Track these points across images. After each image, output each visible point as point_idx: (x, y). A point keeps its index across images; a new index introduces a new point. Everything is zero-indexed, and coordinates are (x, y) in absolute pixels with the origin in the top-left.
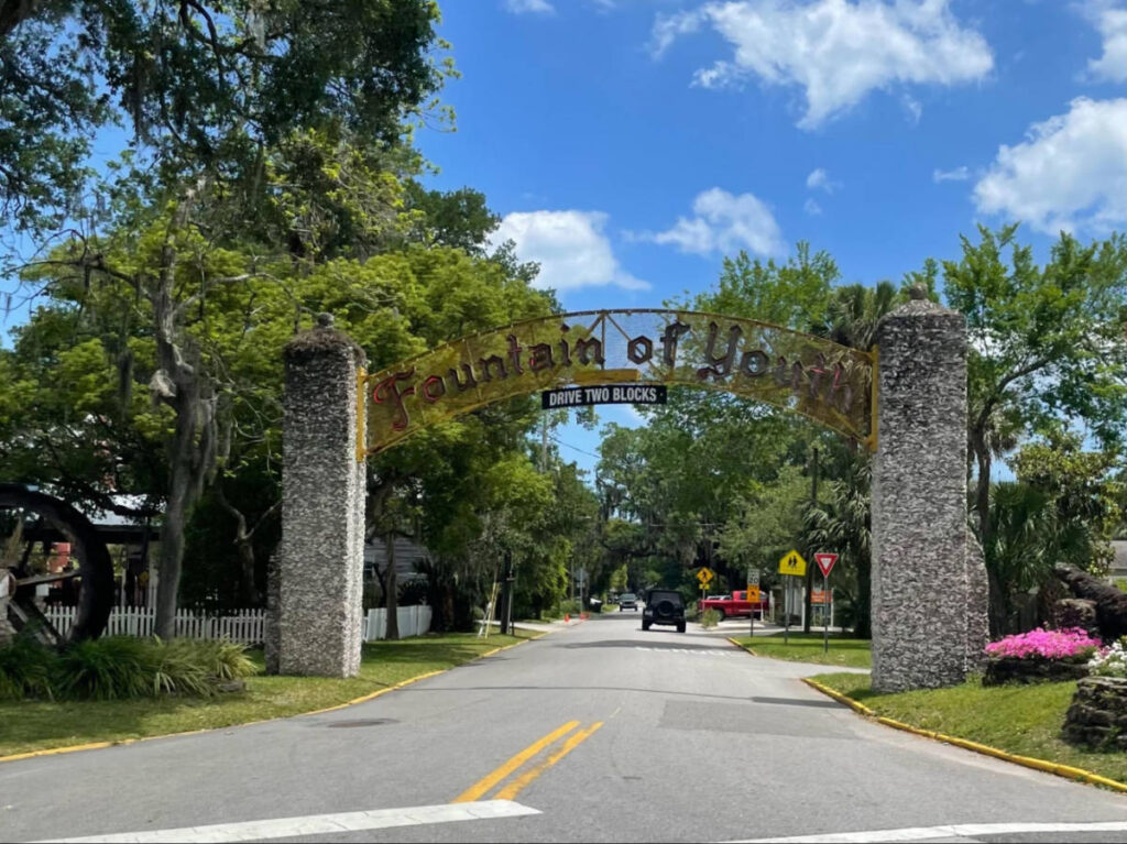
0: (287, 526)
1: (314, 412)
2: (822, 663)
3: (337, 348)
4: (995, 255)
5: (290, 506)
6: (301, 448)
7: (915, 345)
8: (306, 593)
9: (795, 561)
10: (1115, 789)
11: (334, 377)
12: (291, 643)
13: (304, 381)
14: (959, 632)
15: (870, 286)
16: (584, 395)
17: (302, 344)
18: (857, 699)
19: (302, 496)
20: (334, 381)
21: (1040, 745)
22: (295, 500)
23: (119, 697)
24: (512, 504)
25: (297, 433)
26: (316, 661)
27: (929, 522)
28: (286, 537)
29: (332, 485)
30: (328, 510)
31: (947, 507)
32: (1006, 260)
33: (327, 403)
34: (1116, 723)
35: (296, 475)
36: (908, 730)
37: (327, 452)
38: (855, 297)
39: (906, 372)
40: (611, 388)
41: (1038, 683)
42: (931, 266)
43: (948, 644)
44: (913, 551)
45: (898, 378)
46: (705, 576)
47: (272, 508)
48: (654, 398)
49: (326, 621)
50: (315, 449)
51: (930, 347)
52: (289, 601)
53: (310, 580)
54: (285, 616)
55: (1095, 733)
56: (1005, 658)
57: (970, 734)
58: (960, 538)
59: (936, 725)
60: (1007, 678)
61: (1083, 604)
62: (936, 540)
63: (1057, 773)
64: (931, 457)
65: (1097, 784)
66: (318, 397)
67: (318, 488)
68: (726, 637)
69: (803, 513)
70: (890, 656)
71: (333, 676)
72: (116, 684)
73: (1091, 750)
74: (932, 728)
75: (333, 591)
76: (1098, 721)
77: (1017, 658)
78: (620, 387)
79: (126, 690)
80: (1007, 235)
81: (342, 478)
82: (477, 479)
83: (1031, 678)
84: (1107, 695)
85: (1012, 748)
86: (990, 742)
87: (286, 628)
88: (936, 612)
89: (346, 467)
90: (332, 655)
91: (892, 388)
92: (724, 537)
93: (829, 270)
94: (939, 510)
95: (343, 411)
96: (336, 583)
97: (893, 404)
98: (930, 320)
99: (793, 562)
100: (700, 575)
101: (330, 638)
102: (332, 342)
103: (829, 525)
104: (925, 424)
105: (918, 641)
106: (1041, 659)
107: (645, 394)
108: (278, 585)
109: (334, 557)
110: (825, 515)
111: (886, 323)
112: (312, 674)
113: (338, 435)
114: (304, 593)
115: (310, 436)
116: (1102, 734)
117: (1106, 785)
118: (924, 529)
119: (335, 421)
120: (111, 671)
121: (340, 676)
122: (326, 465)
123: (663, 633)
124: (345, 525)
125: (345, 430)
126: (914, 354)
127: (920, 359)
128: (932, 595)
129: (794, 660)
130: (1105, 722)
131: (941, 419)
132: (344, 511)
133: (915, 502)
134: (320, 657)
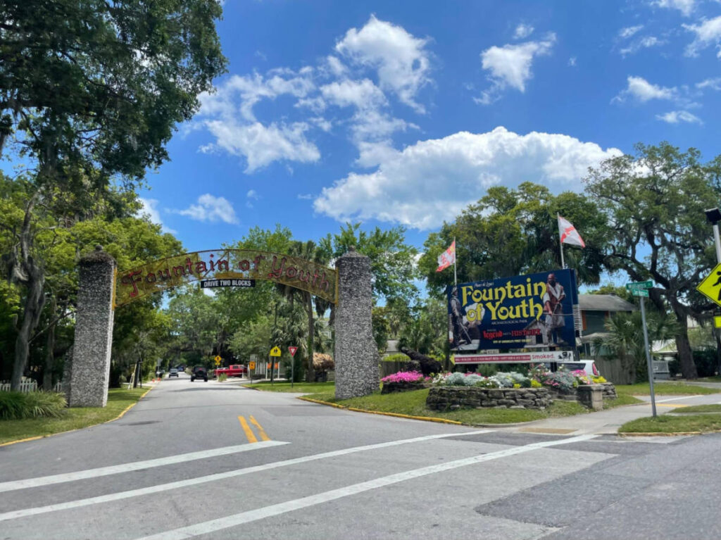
0: (77, 339)
1: (94, 288)
2: (292, 392)
3: (106, 261)
4: (352, 233)
5: (79, 330)
6: (86, 303)
7: (353, 268)
8: (86, 369)
9: (277, 351)
10: (456, 424)
11: (105, 273)
12: (77, 392)
13: (89, 274)
14: (370, 374)
15: (305, 242)
16: (219, 283)
17: (90, 258)
18: (334, 402)
19: (86, 325)
20: (104, 275)
21: (421, 412)
22: (82, 327)
23: (17, 419)
24: (154, 328)
25: (84, 297)
26: (89, 400)
27: (359, 333)
28: (76, 343)
29: (101, 320)
30: (98, 332)
31: (365, 327)
32: (357, 235)
33: (100, 284)
34: (449, 402)
35: (83, 316)
36: (364, 412)
37: (99, 306)
38: (299, 245)
39: (350, 278)
40: (231, 280)
41: (404, 391)
42: (329, 236)
43: (366, 379)
44: (353, 344)
45: (347, 280)
46: (218, 359)
47: (42, 331)
48: (250, 285)
49: (95, 381)
50: (93, 304)
51: (358, 269)
52: (76, 373)
53: (88, 363)
54: (74, 380)
55: (442, 405)
56: (391, 383)
57: (391, 410)
58: (370, 339)
59: (375, 409)
60: (393, 390)
61: (416, 362)
62: (362, 340)
63: (431, 421)
64: (359, 309)
65: (449, 423)
66: (96, 282)
67: (94, 322)
68: (239, 385)
69: (273, 330)
70: (345, 385)
71: (98, 406)
72: (16, 413)
73: (441, 411)
74: (374, 410)
75: (99, 368)
76: (443, 401)
77: (396, 382)
78: (235, 280)
79: (21, 415)
80: (357, 226)
81: (106, 317)
82: (142, 317)
83: (402, 390)
84: (445, 392)
85: (410, 413)
86: (401, 412)
87: (74, 386)
88: (362, 367)
89: (109, 312)
90: (98, 397)
91: (345, 283)
92: (232, 342)
93: (289, 234)
94: (363, 328)
95: (108, 288)
96: (101, 364)
97: (345, 289)
98: (358, 259)
99: (276, 351)
100: (216, 359)
101: (97, 389)
102: (104, 258)
103: (285, 336)
104: (357, 297)
105: (355, 378)
106: (405, 382)
107: (246, 283)
108: (70, 366)
109: (100, 352)
110: (282, 332)
111: (342, 259)
112: (87, 406)
113: (105, 298)
114: (84, 369)
115: (91, 299)
116: (445, 406)
117: (452, 423)
118: (357, 336)
119: (104, 292)
120: (14, 407)
121: (101, 406)
122: (98, 311)
123: (200, 383)
124: (107, 338)
125: (109, 296)
126: (353, 271)
127: (355, 273)
128: (360, 361)
129: (279, 391)
130: (444, 401)
131: (363, 295)
132: (106, 332)
133: (354, 325)
134: (91, 398)
